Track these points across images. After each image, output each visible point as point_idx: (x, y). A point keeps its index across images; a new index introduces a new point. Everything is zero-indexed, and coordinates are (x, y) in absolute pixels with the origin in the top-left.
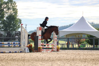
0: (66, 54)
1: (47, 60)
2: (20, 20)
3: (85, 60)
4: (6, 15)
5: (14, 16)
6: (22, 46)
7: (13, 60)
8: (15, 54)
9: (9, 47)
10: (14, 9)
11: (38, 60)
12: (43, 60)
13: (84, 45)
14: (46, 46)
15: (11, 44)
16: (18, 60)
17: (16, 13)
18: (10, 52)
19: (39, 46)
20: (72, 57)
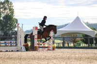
0: (62, 52)
1: (44, 59)
2: (17, 20)
3: (80, 59)
4: (3, 15)
5: (10, 16)
6: (19, 45)
7: (10, 58)
8: (12, 53)
9: (6, 46)
10: (10, 9)
11: (34, 59)
12: (39, 59)
13: (80, 44)
14: (43, 45)
15: (8, 43)
16: (15, 59)
17: (12, 13)
18: (7, 51)
19: (35, 45)
20: (68, 56)
